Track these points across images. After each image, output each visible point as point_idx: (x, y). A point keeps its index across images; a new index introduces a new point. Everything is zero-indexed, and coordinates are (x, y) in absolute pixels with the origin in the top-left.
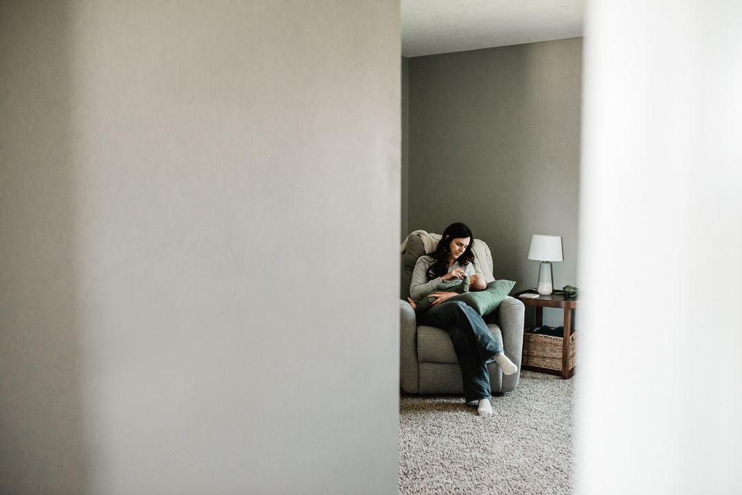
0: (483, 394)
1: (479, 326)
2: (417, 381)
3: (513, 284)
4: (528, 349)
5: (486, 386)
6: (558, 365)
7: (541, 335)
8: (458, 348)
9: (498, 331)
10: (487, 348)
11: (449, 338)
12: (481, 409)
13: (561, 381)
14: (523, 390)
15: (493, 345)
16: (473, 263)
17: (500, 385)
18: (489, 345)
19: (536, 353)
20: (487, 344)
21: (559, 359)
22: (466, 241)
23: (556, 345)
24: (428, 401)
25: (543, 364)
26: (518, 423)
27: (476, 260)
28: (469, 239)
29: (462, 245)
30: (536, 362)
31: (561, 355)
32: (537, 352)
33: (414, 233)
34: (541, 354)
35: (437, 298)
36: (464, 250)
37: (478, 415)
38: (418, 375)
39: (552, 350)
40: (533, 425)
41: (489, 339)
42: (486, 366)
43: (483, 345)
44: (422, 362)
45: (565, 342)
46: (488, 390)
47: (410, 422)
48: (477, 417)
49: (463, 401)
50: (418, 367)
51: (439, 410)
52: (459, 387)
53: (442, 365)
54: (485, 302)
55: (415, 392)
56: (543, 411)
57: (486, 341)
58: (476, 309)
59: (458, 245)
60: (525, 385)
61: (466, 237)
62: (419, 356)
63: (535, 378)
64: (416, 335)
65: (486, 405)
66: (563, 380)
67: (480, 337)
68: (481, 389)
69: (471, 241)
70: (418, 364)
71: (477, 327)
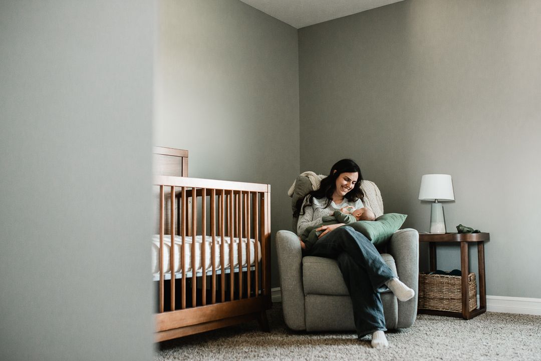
0: (376, 325)
1: (369, 250)
2: (303, 315)
3: (404, 217)
4: (424, 291)
5: (380, 317)
6: (458, 307)
7: (436, 275)
8: (347, 275)
9: (391, 259)
10: (380, 273)
11: (338, 266)
12: (374, 342)
13: (462, 321)
14: (422, 328)
15: (386, 270)
16: (363, 201)
17: (395, 319)
18: (382, 269)
19: (432, 295)
20: (379, 269)
21: (457, 299)
22: (354, 176)
23: (453, 285)
24: (315, 338)
25: (441, 307)
26: (419, 354)
27: (365, 198)
28: (356, 174)
29: (349, 180)
30: (433, 305)
31: (460, 296)
32: (434, 293)
33: (303, 175)
34: (438, 295)
35: (325, 230)
36: (352, 186)
37: (372, 347)
38: (305, 308)
39: (449, 290)
40: (436, 355)
41: (381, 264)
42: (379, 295)
43: (375, 270)
44: (309, 294)
45: (463, 280)
46: (383, 322)
47: (291, 354)
48: (371, 350)
49: (355, 337)
50: (304, 299)
51: (326, 344)
52: (350, 323)
53: (331, 298)
54: (376, 230)
55: (301, 329)
56: (447, 344)
57: (378, 265)
58: (367, 235)
59: (345, 180)
60: (423, 324)
61: (354, 171)
62: (305, 287)
63: (433, 320)
64: (301, 265)
65: (380, 337)
66: (464, 321)
67: (370, 261)
68: (374, 319)
69: (360, 178)
70: (304, 296)
71: (368, 252)
